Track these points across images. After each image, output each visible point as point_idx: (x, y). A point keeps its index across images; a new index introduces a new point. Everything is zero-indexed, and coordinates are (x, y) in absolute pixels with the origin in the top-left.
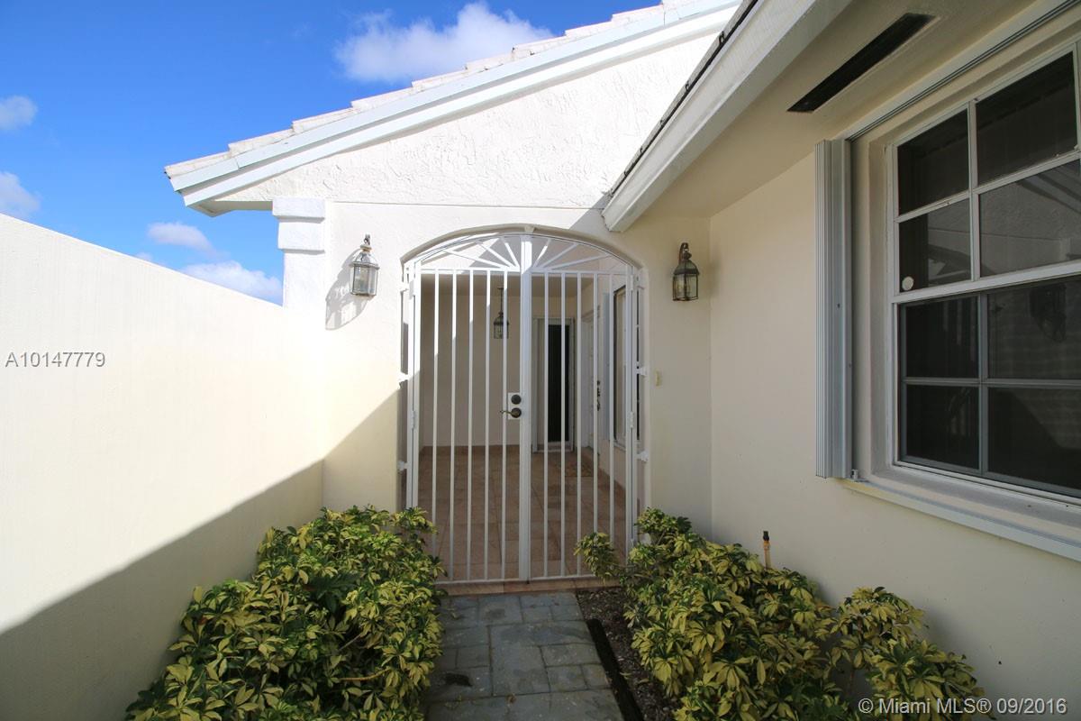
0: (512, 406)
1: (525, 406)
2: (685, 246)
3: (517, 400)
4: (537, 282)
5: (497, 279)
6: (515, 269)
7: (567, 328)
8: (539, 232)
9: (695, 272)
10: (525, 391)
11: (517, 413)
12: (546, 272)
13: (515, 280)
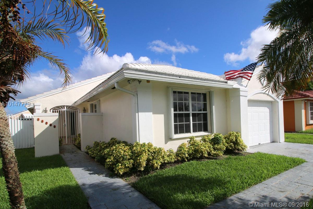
0: (64, 125)
1: (66, 125)
2: (84, 108)
3: (65, 124)
4: (67, 111)
5: (62, 111)
6: (64, 110)
7: (73, 113)
8: (67, 106)
9: (85, 110)
10: (66, 123)
11: (65, 126)
12: (68, 110)
13: (64, 111)
